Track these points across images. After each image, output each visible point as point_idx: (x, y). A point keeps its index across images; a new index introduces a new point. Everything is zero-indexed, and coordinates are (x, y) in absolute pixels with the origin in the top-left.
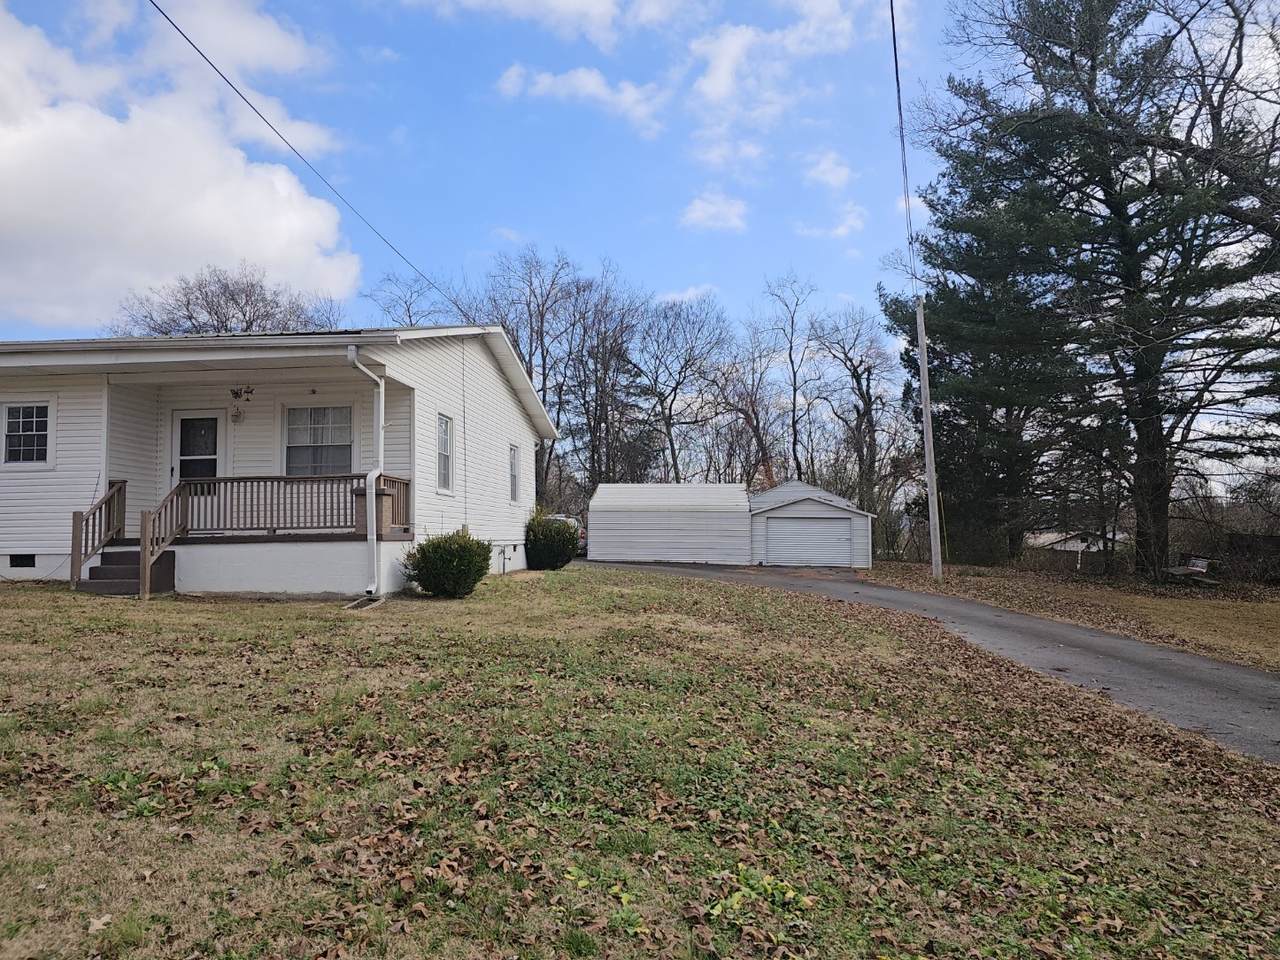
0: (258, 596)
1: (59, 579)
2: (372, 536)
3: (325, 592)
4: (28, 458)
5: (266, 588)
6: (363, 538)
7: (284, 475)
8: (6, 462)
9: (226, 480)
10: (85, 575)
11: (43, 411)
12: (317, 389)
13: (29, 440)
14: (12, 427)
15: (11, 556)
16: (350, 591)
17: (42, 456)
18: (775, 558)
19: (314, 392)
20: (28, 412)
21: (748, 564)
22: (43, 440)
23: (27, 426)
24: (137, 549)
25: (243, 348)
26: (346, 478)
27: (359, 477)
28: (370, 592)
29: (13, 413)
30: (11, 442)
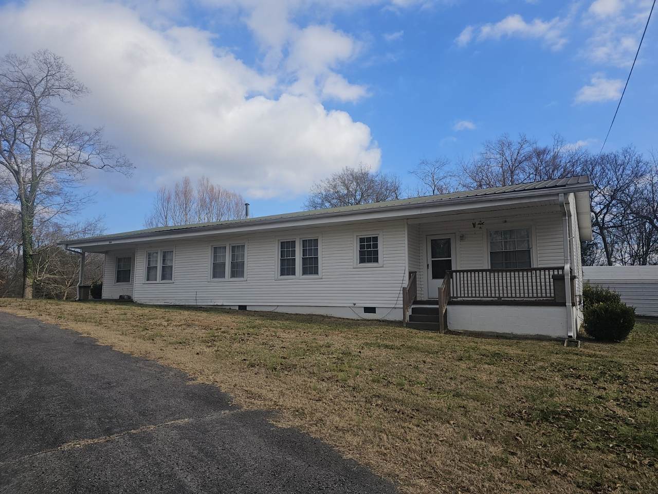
0: (495, 334)
1: (388, 319)
2: (569, 304)
3: (537, 335)
4: (369, 261)
5: (500, 330)
6: (563, 304)
7: (490, 268)
8: (360, 263)
9: (456, 271)
10: (408, 318)
11: (376, 239)
12: (507, 220)
13: (369, 253)
14: (362, 247)
15: (365, 307)
16: (554, 334)
17: (376, 260)
19: (506, 222)
20: (369, 239)
22: (376, 253)
23: (369, 246)
24: (437, 306)
25: (491, 201)
26: (549, 269)
27: (558, 269)
28: (571, 337)
29: (362, 240)
30: (361, 253)
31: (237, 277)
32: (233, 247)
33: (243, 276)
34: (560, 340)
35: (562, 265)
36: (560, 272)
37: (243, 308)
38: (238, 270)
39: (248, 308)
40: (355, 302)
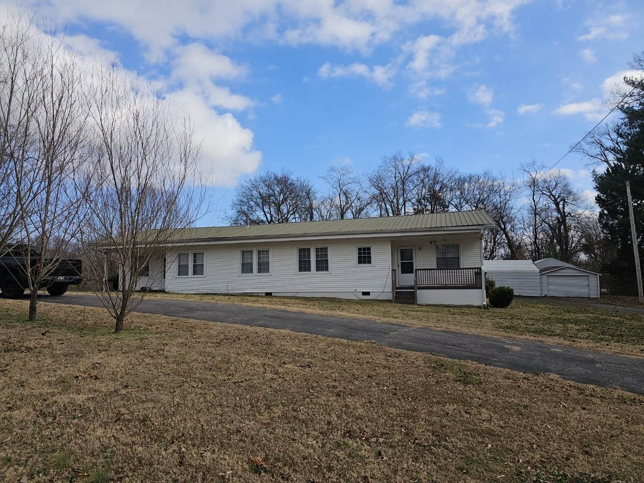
2: (483, 287)
4: (365, 262)
5: (447, 303)
6: (480, 288)
7: (436, 267)
8: (358, 264)
10: (395, 298)
11: (369, 249)
13: (365, 257)
14: (359, 253)
15: (362, 292)
16: (476, 304)
17: (370, 262)
18: (551, 294)
19: (445, 240)
20: (364, 249)
21: (540, 296)
22: (370, 257)
23: (365, 253)
24: (414, 290)
26: (473, 268)
27: (477, 268)
28: (484, 305)
29: (360, 249)
30: (360, 258)
31: (263, 272)
32: (259, 251)
33: (268, 272)
34: (479, 307)
35: (480, 266)
36: (479, 270)
37: (269, 294)
38: (264, 267)
39: (273, 294)
40: (355, 288)
